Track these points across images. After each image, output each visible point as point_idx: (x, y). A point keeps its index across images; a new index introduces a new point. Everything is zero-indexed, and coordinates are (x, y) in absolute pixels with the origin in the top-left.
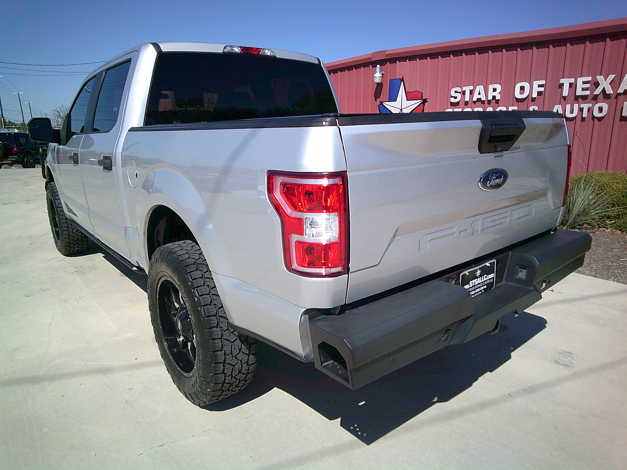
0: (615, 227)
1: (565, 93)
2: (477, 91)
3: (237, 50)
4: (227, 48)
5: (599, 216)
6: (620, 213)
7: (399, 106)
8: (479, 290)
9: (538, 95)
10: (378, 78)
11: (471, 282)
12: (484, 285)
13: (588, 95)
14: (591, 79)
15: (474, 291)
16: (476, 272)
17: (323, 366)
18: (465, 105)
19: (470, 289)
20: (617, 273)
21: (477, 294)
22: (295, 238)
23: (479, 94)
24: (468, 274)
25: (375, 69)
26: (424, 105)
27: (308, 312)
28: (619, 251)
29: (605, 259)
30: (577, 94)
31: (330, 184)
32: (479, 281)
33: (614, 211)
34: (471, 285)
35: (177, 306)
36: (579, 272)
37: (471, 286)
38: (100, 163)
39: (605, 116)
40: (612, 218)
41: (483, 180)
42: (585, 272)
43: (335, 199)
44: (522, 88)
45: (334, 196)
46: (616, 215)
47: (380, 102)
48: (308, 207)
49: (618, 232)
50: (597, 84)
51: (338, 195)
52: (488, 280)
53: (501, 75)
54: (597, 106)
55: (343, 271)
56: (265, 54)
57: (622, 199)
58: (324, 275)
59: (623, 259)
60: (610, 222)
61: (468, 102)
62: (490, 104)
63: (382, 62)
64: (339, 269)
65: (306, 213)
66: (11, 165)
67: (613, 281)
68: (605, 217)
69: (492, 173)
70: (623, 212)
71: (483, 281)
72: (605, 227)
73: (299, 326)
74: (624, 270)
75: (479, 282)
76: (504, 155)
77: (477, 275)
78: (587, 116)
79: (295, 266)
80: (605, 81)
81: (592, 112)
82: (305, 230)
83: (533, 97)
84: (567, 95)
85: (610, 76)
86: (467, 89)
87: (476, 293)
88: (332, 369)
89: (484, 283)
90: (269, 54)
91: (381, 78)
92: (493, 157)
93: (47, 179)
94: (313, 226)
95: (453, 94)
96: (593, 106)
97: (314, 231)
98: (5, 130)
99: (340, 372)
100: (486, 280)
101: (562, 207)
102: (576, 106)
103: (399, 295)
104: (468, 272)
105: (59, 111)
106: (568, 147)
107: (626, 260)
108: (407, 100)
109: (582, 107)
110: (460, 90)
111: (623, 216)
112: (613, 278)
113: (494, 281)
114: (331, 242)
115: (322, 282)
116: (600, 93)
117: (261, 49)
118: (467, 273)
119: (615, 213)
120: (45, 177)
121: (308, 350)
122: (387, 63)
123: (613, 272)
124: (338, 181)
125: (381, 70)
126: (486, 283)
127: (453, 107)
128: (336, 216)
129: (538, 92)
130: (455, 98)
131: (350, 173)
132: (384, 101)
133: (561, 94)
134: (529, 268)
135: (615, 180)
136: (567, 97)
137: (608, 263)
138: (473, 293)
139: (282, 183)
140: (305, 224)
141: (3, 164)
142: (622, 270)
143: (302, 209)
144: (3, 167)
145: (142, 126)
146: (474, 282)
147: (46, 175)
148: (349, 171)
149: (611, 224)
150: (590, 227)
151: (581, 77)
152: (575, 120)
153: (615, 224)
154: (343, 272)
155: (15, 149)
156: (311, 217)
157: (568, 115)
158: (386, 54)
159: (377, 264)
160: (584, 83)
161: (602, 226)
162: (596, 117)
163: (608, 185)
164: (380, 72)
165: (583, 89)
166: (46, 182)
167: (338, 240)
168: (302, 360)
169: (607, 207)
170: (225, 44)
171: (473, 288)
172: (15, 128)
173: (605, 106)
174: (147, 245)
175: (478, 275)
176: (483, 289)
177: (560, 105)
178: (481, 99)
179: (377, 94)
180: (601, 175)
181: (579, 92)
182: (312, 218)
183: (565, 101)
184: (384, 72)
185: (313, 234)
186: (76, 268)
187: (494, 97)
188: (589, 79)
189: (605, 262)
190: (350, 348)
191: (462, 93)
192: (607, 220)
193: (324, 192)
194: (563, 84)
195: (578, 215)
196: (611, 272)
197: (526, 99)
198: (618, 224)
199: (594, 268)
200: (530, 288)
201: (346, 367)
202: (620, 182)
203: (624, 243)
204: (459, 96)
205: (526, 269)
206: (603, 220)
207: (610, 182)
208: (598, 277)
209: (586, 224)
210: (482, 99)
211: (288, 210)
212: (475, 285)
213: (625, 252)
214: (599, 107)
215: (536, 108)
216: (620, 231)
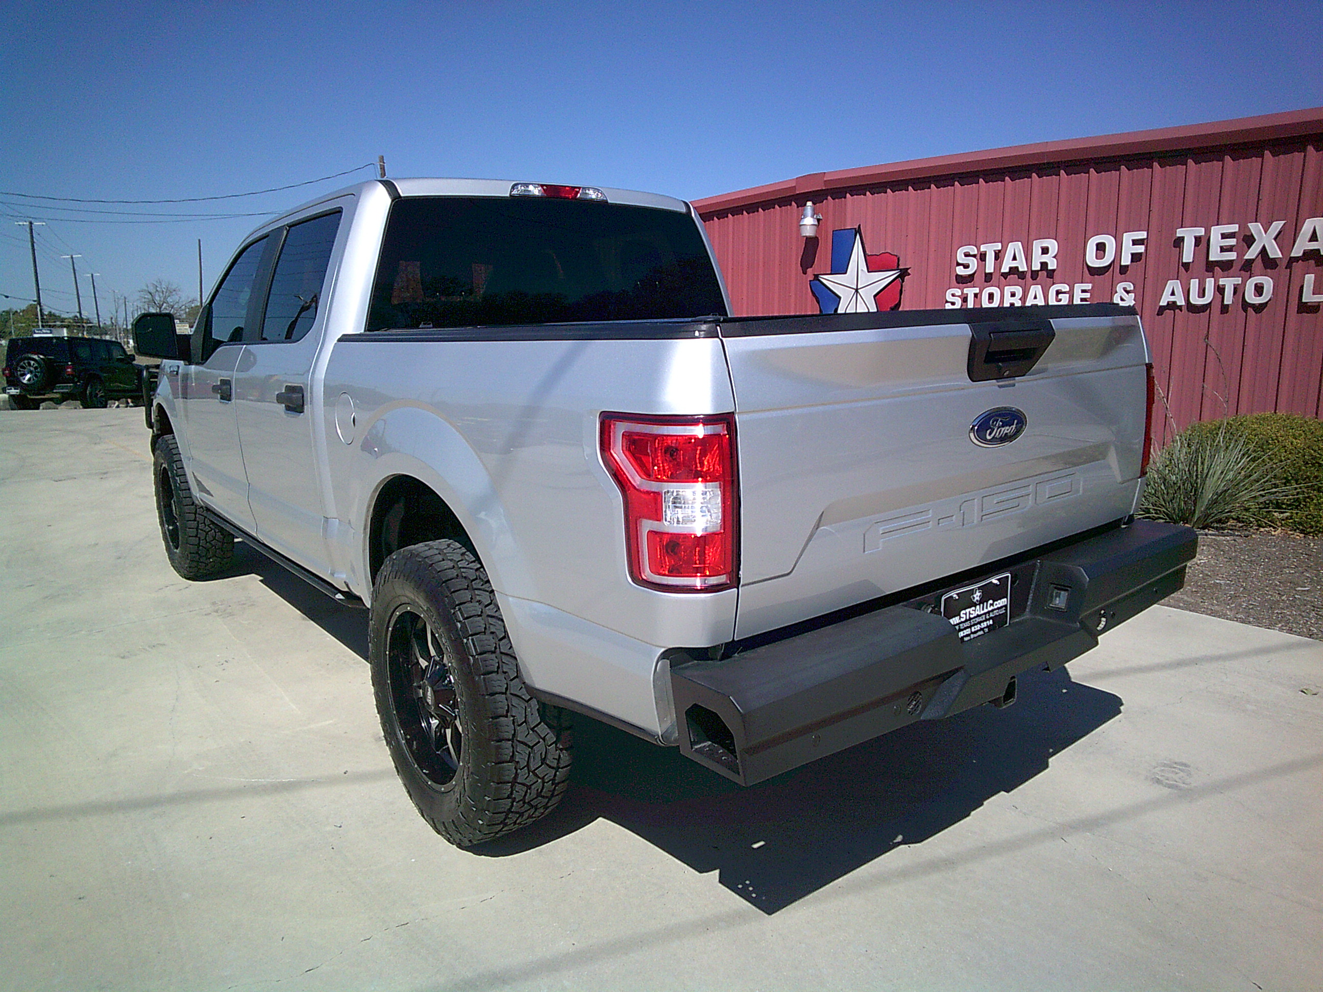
0: (1291, 524)
1: (1188, 255)
2: (1010, 251)
3: (536, 191)
4: (518, 188)
5: (1257, 503)
6: (1301, 496)
7: (852, 284)
8: (979, 628)
9: (1132, 261)
10: (808, 227)
11: (964, 612)
12: (989, 620)
13: (1233, 260)
14: (1237, 230)
15: (969, 629)
16: (973, 594)
17: (693, 749)
18: (986, 281)
19: (961, 625)
20: (1288, 615)
21: (975, 635)
22: (647, 525)
23: (1014, 258)
24: (957, 598)
25: (804, 210)
26: (903, 281)
27: (668, 654)
28: (1295, 572)
29: (1267, 589)
30: (1211, 259)
31: (706, 434)
32: (978, 610)
33: (1290, 492)
34: (963, 618)
35: (423, 663)
36: (1213, 614)
37: (963, 620)
38: (280, 399)
39: (1267, 303)
40: (1284, 506)
41: (978, 427)
42: (1226, 613)
43: (716, 460)
44: (1101, 247)
45: (713, 455)
46: (1292, 501)
47: (814, 275)
48: (670, 473)
49: (1298, 535)
50: (1249, 240)
51: (721, 454)
52: (995, 609)
53: (1058, 220)
54: (1251, 283)
55: (728, 582)
56: (588, 198)
57: (1303, 468)
58: (699, 588)
59: (1302, 587)
60: (1282, 515)
61: (991, 274)
62: (1036, 279)
63: (817, 197)
64: (722, 579)
65: (666, 483)
66: (58, 402)
67: (1281, 630)
68: (1271, 505)
69: (996, 415)
70: (1307, 495)
71: (986, 611)
72: (1270, 526)
73: (654, 681)
74: (1303, 609)
75: (979, 614)
76: (1016, 385)
77: (975, 601)
78: (1233, 302)
79: (647, 574)
80: (1266, 232)
81: (1242, 294)
82: (665, 512)
83: (1123, 264)
84: (1191, 261)
85: (1275, 223)
86: (990, 249)
87: (972, 633)
88: (711, 754)
89: (989, 615)
90: (594, 197)
91: (815, 226)
92: (997, 387)
93: (155, 429)
94: (678, 505)
95: (961, 258)
96: (1244, 283)
97: (680, 513)
98: (44, 331)
99: (723, 758)
100: (993, 611)
101: (1140, 477)
102: (1210, 283)
103: (829, 629)
104: (957, 594)
105: (153, 291)
106: (1146, 366)
107: (1308, 590)
108: (869, 272)
109: (1223, 285)
110: (974, 251)
111: (1308, 502)
112: (1280, 625)
113: (1006, 612)
114: (708, 532)
115: (694, 601)
116: (1257, 257)
117: (579, 188)
118: (955, 596)
119: (1291, 497)
120: (150, 425)
121: (668, 724)
122: (827, 199)
123: (1281, 613)
124: (720, 429)
125: (815, 212)
126: (991, 615)
127: (961, 285)
128: (716, 488)
129: (1132, 254)
130: (966, 266)
131: (741, 416)
132: (822, 273)
133: (1179, 259)
134: (1070, 587)
135: (1291, 430)
136: (1191, 265)
137: (1271, 595)
138: (967, 633)
139: (625, 434)
140: (665, 502)
141: (44, 400)
142: (1299, 609)
143: (659, 477)
144: (43, 405)
145: (362, 331)
146: (969, 612)
147: (153, 421)
148: (738, 413)
149: (1283, 520)
150: (1241, 525)
151: (1218, 225)
152: (1208, 311)
153: (1291, 519)
154: (728, 584)
155: (69, 370)
156: (675, 490)
157: (1195, 300)
158: (825, 179)
159: (789, 571)
160: (1224, 236)
161: (1266, 523)
162: (1250, 304)
163: (1276, 441)
164: (812, 217)
165: (1223, 249)
166: (153, 436)
167: (721, 530)
168: (657, 742)
169: (1275, 484)
170: (513, 181)
171: (968, 624)
172: (62, 327)
173: (1268, 283)
174: (368, 551)
175: (977, 601)
176: (986, 626)
177: (1178, 281)
178: (1017, 268)
179: (807, 261)
180: (1261, 421)
181: (1215, 255)
182: (677, 491)
183: (1187, 271)
184: (820, 215)
185: (678, 518)
186: (214, 604)
187: (1044, 265)
188: (1234, 228)
189: (1266, 594)
190: (739, 711)
191: (978, 257)
192: (1275, 512)
193: (699, 448)
194: (1182, 239)
195: (1215, 502)
196: (1277, 613)
197: (1109, 269)
198: (1296, 520)
199: (1244, 606)
200: (1074, 625)
201: (733, 752)
202: (1300, 435)
203: (1306, 556)
204: (973, 263)
205: (1067, 590)
206: (1266, 512)
207: (1279, 434)
208: (1250, 622)
209: (1233, 519)
210: (1021, 270)
211: (637, 479)
212: (970, 619)
213: (1308, 575)
214: (1256, 285)
215: (1130, 286)
216: (1301, 533)
